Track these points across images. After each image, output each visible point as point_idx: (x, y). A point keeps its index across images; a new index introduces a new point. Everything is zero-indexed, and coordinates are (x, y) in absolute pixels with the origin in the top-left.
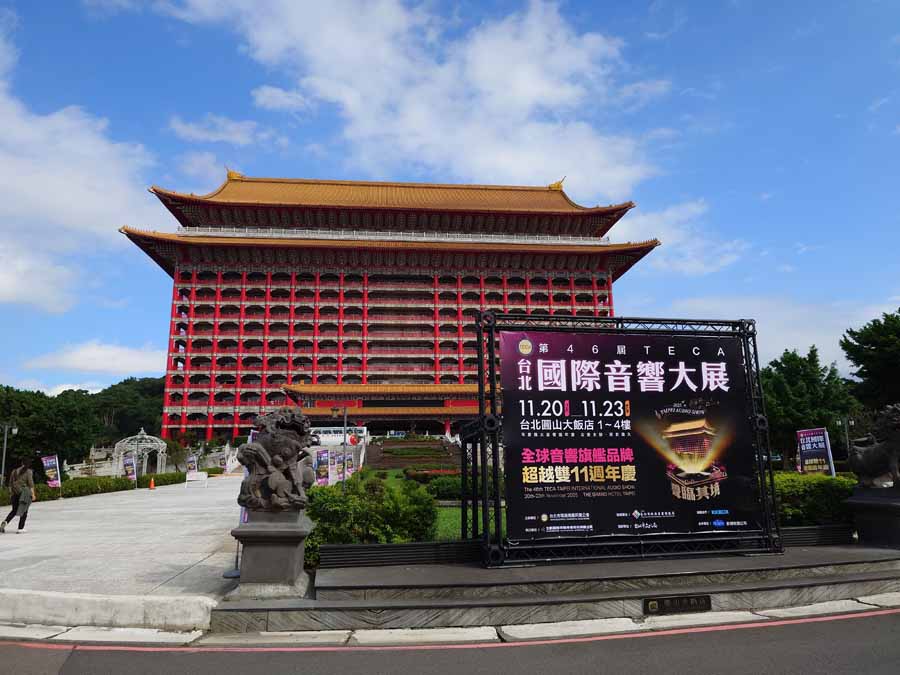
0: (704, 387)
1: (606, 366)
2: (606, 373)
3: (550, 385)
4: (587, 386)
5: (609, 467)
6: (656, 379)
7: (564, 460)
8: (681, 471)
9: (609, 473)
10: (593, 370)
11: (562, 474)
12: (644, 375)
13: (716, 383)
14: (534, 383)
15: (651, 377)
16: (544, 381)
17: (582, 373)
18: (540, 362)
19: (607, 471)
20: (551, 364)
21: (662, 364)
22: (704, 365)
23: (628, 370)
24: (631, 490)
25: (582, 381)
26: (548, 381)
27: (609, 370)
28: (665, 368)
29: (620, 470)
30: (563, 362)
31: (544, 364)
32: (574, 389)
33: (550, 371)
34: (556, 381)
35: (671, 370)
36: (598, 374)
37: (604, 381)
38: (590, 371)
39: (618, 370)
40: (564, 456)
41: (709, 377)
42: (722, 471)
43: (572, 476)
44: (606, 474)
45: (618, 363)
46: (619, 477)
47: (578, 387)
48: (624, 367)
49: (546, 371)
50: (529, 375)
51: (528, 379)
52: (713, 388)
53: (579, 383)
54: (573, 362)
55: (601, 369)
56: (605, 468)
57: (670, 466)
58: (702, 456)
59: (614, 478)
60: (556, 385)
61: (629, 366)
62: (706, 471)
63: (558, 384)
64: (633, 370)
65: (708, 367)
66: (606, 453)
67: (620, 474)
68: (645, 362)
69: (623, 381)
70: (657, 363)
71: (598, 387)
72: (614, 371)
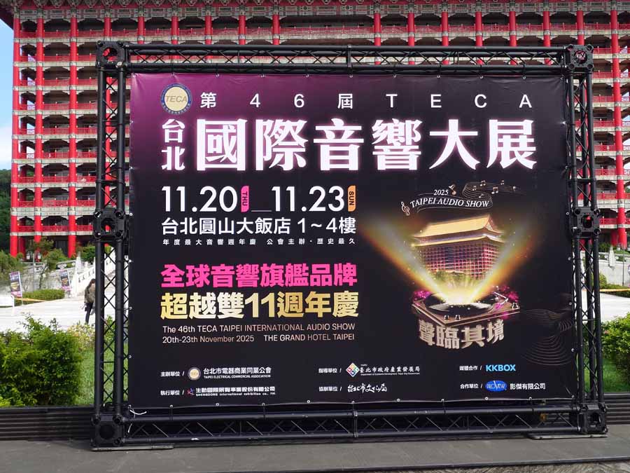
0: (491, 162)
1: (318, 128)
2: (316, 141)
3: (217, 162)
4: (282, 161)
5: (313, 294)
6: (406, 149)
7: (235, 282)
8: (438, 301)
9: (311, 304)
10: (295, 135)
11: (231, 305)
12: (384, 142)
13: (512, 155)
14: (189, 158)
15: (397, 146)
16: (208, 155)
17: (274, 140)
18: (201, 124)
19: (308, 300)
20: (220, 127)
21: (418, 123)
22: (494, 124)
23: (356, 135)
24: (348, 332)
25: (274, 154)
26: (215, 154)
27: (322, 135)
28: (424, 130)
29: (332, 300)
30: (242, 123)
31: (209, 127)
32: (259, 167)
33: (218, 138)
34: (228, 155)
35: (432, 133)
36: (302, 141)
37: (312, 153)
38: (289, 138)
39: (339, 134)
40: (235, 276)
41: (501, 145)
42: (511, 301)
43: (247, 309)
44: (306, 305)
45: (338, 123)
46: (329, 310)
47: (267, 164)
48: (350, 130)
49: (211, 138)
50: (181, 145)
51: (180, 152)
52: (506, 163)
53: (268, 158)
54: (259, 123)
55: (309, 133)
56: (305, 297)
57: (420, 294)
58: (478, 276)
59: (320, 312)
60: (227, 161)
61: (359, 128)
62: (484, 300)
63: (232, 159)
64: (367, 134)
65: (501, 128)
66: (310, 271)
67: (332, 305)
68: (387, 119)
69: (345, 153)
70: (409, 122)
71: (302, 163)
72: (331, 137)
